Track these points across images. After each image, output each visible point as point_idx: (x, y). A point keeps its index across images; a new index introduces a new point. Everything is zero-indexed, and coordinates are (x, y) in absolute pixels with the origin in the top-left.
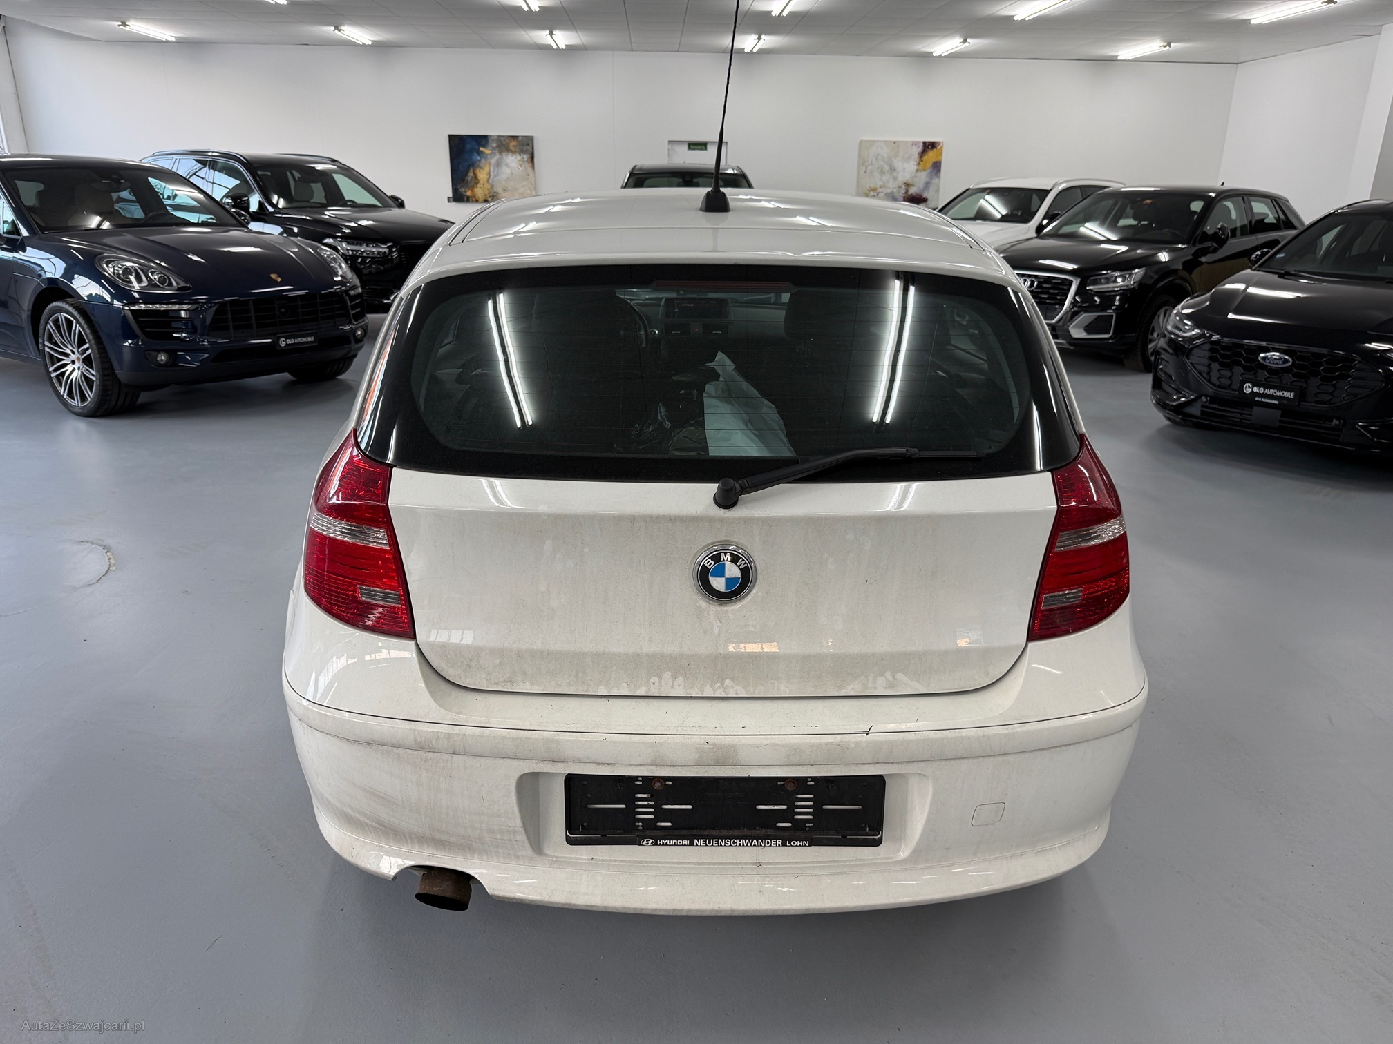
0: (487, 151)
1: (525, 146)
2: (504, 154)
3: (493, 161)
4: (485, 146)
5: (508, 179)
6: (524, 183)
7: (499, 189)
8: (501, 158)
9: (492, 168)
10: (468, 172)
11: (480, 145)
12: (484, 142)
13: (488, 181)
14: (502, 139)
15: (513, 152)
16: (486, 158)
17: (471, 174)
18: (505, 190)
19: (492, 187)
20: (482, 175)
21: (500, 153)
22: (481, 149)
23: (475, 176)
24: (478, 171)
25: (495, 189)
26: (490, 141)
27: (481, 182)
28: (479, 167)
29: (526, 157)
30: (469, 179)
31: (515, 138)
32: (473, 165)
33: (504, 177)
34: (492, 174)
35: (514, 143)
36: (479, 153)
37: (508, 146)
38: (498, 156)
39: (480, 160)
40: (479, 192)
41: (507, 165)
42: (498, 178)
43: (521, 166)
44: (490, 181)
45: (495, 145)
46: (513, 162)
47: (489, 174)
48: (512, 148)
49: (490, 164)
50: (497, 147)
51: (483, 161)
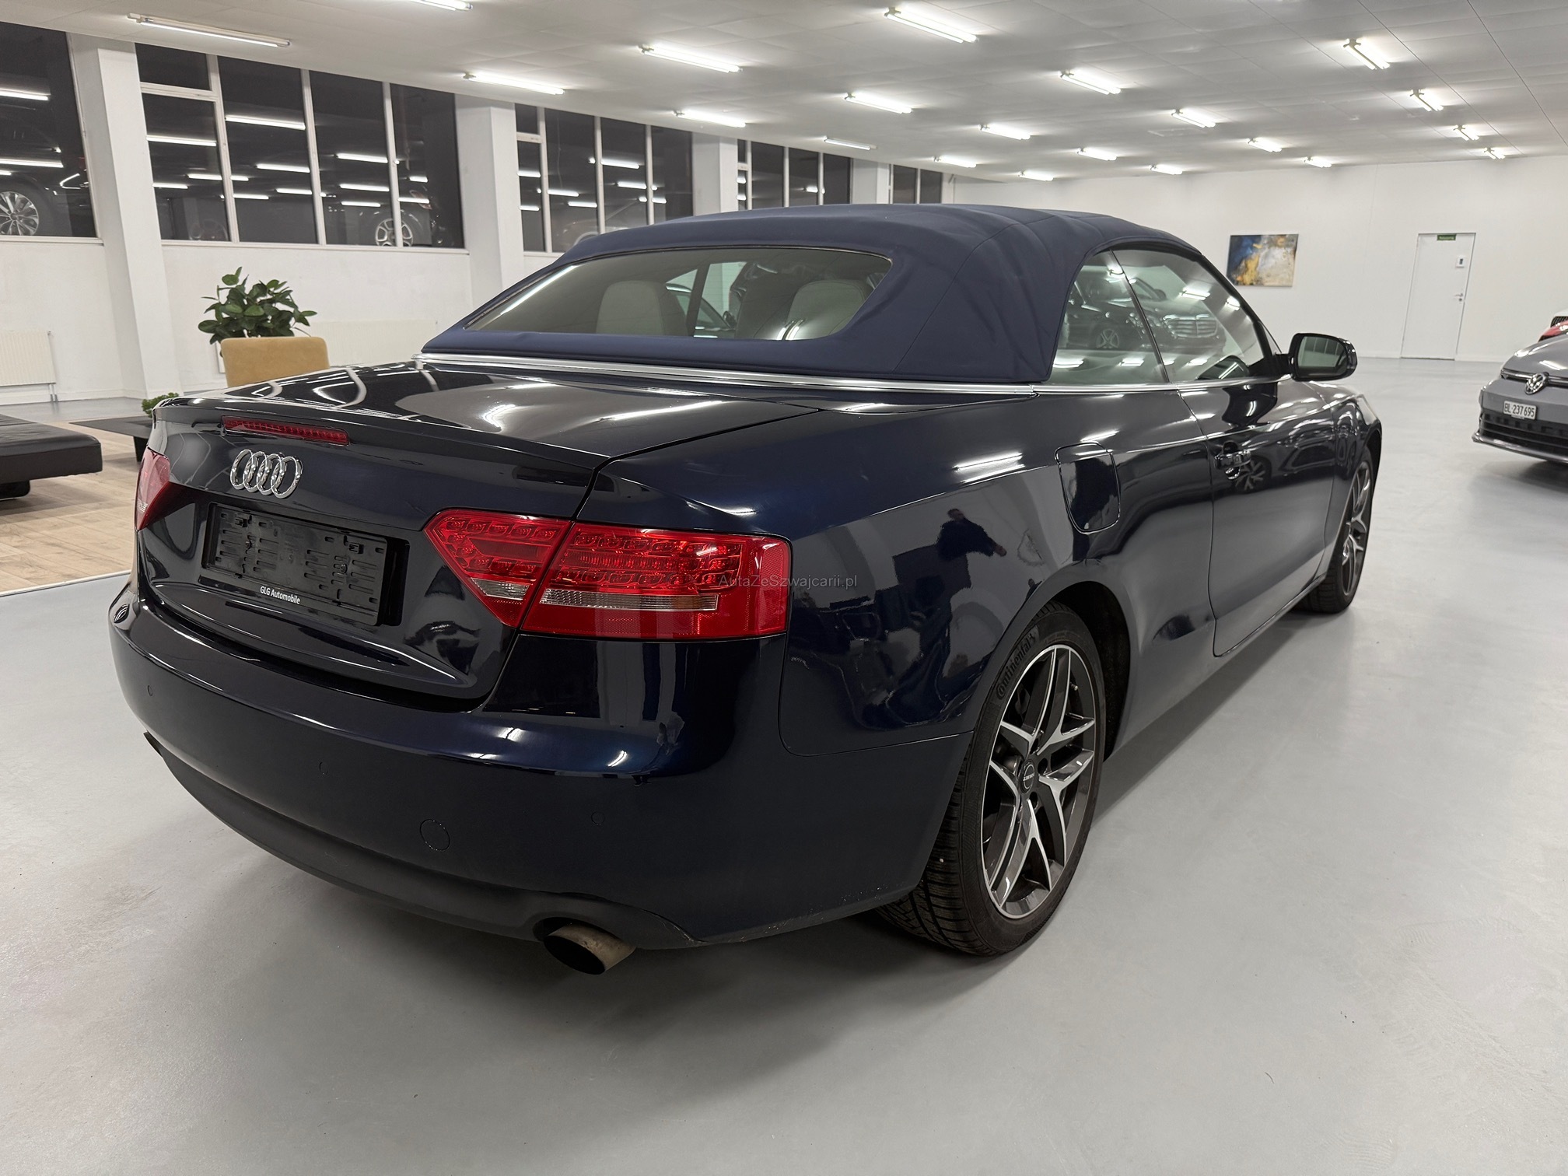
0: (1259, 246)
1: (1291, 242)
2: (1272, 248)
3: (1263, 254)
4: (1257, 243)
5: (1272, 267)
6: (1285, 270)
7: (1263, 275)
8: (1269, 252)
9: (1260, 260)
10: (1240, 262)
11: (1254, 242)
12: (1257, 240)
13: (1256, 268)
14: (1272, 237)
15: (1280, 247)
16: (1256, 252)
17: (1243, 264)
18: (1268, 276)
19: (1258, 273)
20: (1251, 265)
21: (1269, 248)
22: (1255, 245)
23: (1246, 266)
24: (1248, 262)
25: (1260, 275)
26: (1262, 239)
27: (1250, 270)
28: (1251, 259)
29: (1290, 250)
30: (1241, 268)
31: (1283, 236)
32: (1246, 257)
33: (1270, 265)
34: (1260, 264)
35: (1282, 240)
36: (1252, 248)
37: (1277, 241)
38: (1266, 250)
39: (1252, 254)
40: (1247, 278)
41: (1273, 257)
42: (1264, 267)
43: (1284, 257)
44: (1258, 269)
45: (1266, 242)
46: (1279, 254)
47: (1258, 262)
48: (1280, 244)
49: (1259, 257)
50: (1268, 243)
51: (1254, 253)
